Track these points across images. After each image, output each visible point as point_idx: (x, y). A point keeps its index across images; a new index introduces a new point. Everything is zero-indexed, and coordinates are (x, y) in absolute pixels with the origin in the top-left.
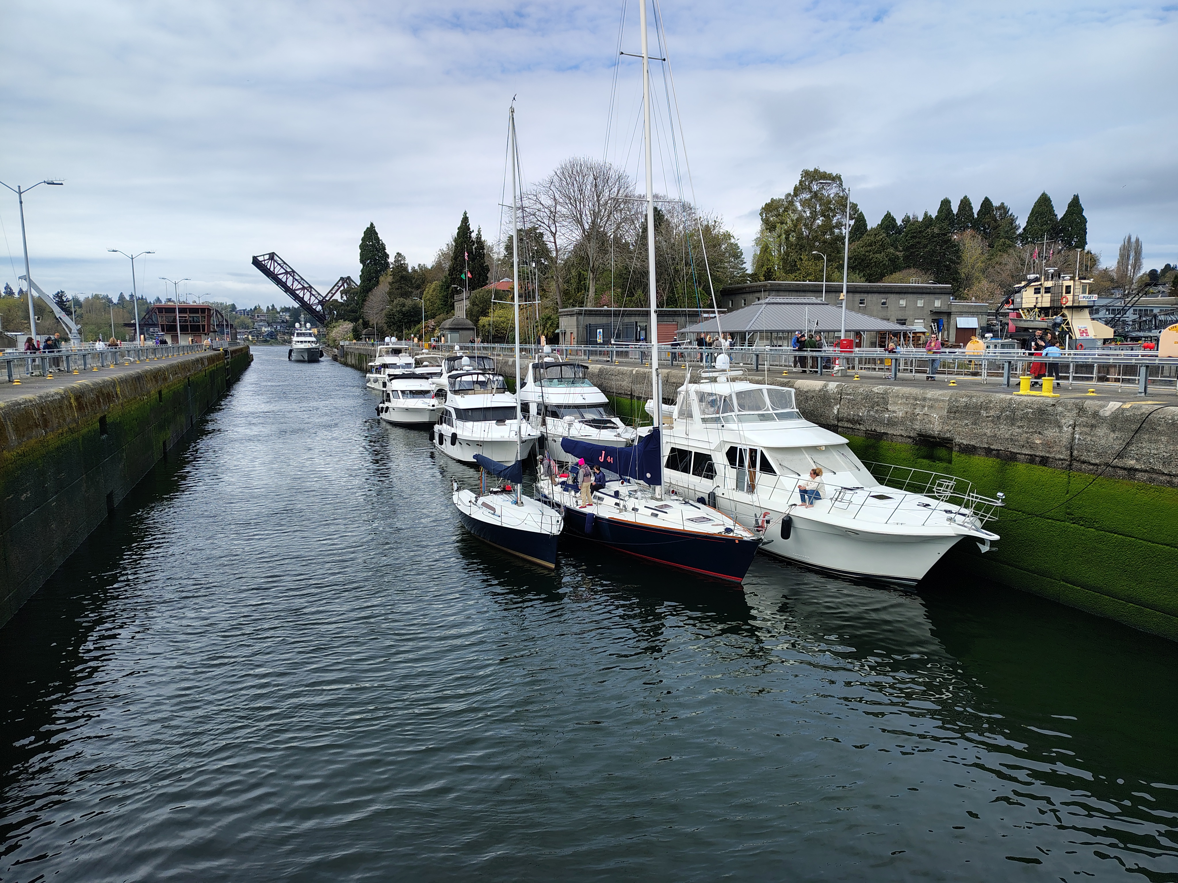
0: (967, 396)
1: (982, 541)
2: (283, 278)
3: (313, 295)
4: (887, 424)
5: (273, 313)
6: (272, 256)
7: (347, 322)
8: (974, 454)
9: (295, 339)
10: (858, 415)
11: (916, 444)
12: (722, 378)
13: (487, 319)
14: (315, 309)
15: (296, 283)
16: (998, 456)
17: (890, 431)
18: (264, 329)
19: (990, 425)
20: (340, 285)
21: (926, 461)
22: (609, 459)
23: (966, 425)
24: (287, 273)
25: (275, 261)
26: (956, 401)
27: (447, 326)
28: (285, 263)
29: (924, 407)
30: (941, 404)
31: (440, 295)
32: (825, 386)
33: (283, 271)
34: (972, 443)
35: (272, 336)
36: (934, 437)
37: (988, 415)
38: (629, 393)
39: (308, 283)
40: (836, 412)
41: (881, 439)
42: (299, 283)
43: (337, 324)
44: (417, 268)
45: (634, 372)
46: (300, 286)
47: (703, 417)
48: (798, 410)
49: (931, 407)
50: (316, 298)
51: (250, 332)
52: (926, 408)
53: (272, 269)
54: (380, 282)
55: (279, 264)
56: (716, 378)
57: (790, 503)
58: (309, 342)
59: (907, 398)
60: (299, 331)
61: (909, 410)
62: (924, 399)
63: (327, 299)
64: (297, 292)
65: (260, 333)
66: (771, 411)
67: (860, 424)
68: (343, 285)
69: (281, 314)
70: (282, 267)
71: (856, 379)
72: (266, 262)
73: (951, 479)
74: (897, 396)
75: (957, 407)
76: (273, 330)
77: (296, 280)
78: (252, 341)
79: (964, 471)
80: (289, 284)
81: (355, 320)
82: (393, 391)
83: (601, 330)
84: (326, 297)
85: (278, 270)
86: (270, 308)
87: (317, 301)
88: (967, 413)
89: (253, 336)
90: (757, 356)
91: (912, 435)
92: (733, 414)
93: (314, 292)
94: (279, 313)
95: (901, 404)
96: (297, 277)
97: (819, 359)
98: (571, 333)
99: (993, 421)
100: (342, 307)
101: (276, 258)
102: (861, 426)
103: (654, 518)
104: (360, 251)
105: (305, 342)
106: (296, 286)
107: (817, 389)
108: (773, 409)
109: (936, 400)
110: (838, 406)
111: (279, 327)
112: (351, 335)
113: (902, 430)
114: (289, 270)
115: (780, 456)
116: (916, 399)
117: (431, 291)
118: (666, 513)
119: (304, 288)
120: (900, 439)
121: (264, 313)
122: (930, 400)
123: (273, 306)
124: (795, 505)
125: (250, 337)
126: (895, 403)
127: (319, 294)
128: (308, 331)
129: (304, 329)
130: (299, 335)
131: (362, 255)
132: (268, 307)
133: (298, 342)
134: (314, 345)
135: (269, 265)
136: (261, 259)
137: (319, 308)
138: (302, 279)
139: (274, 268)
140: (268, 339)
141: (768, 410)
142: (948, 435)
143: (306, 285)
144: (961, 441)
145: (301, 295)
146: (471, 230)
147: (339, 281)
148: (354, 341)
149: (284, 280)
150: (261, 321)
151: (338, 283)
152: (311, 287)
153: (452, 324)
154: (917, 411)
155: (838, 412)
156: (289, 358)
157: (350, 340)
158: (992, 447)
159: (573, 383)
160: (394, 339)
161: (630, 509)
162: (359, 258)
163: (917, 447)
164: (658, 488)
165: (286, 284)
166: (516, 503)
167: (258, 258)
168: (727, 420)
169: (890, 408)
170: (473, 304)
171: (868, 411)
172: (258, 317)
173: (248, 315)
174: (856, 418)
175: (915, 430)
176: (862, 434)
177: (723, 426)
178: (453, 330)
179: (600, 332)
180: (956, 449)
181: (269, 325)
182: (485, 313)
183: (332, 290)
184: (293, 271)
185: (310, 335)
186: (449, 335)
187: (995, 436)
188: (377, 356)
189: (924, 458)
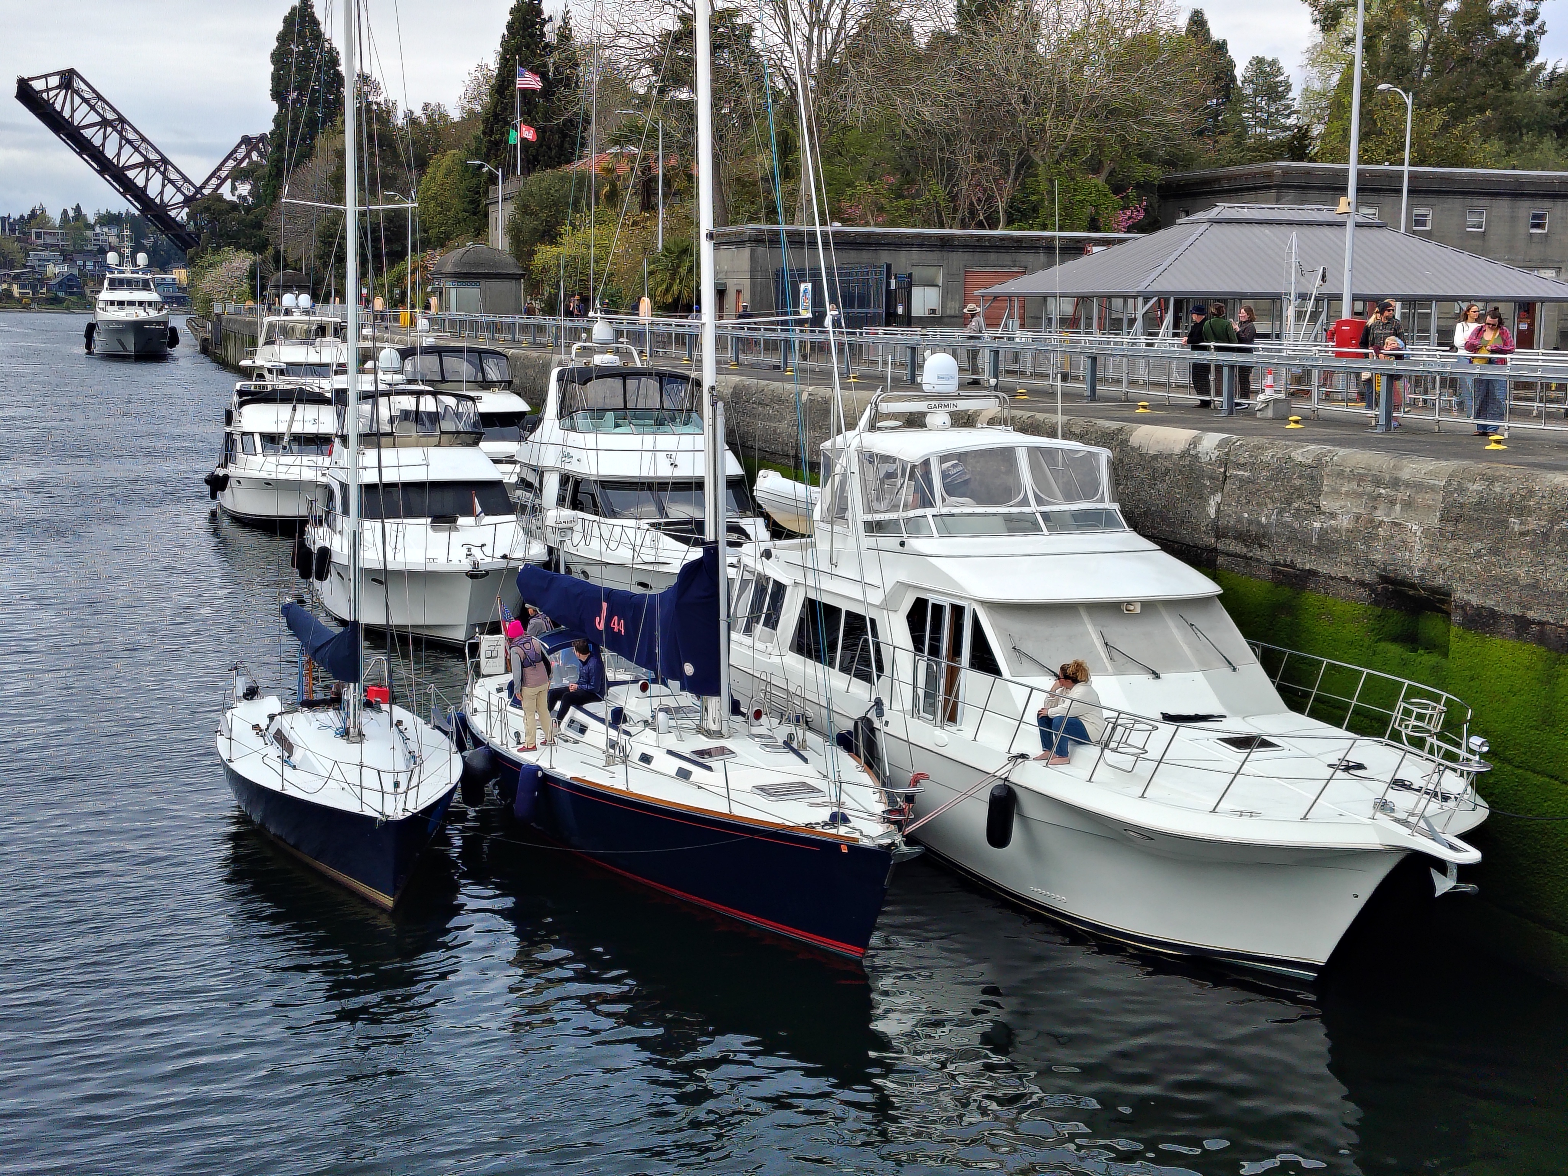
0: (1484, 477)
1: (1441, 865)
2: (95, 136)
3: (171, 182)
4: (1318, 549)
5: (78, 229)
6: (68, 79)
7: (243, 254)
8: (1492, 633)
9: (106, 295)
10: (1259, 523)
11: (1376, 603)
12: (939, 418)
13: (554, 250)
14: (173, 220)
15: (127, 150)
16: (1541, 639)
17: (1324, 569)
18: (52, 269)
19: (1528, 555)
20: (239, 157)
21: (1394, 650)
22: (618, 625)
23: (1478, 554)
24: (105, 123)
25: (77, 92)
26: (1461, 490)
27: (449, 268)
28: (100, 97)
29: (1393, 503)
30: (1427, 498)
31: (463, 186)
32: (1195, 442)
33: (94, 118)
34: (1490, 603)
35: (71, 287)
36: (1413, 586)
37: (1524, 528)
38: (792, 453)
39: (157, 151)
40: (1212, 512)
41: (1304, 588)
42: (136, 149)
43: (217, 258)
44: (418, 112)
45: (805, 397)
46: (137, 159)
47: (869, 517)
48: (1116, 506)
49: (1408, 505)
50: (179, 189)
51: (16, 277)
52: (1398, 507)
53: (66, 114)
54: (318, 151)
55: (85, 100)
56: (924, 415)
57: (1015, 751)
58: (141, 303)
59: (1360, 479)
60: (117, 275)
61: (1362, 511)
62: (1395, 483)
63: (206, 192)
64: (131, 174)
65: (43, 281)
66: (1033, 507)
67: (1261, 546)
68: (248, 155)
69: (98, 229)
70: (93, 108)
71: (1293, 426)
72: (52, 94)
73: (1437, 699)
74: (1340, 474)
75: (1462, 506)
76: (76, 272)
77: (129, 142)
78: (19, 301)
79: (1472, 679)
80: (110, 152)
81: (259, 247)
82: (244, 434)
83: (810, 285)
84: (203, 187)
85: (83, 116)
86: (71, 214)
87: (179, 198)
88: (1481, 524)
89: (22, 287)
90: (1094, 359)
91: (1368, 577)
92: (929, 512)
93: (173, 176)
94: (91, 227)
95: (1347, 494)
96: (131, 136)
97: (1226, 371)
98: (739, 292)
99: (1532, 546)
100: (235, 215)
101: (78, 84)
102: (1264, 553)
103: (681, 784)
104: (271, 68)
105: (131, 303)
106: (129, 157)
107: (1177, 450)
108: (1039, 501)
109: (1419, 487)
110: (1218, 498)
111: (90, 265)
112: (246, 287)
113: (1347, 564)
114: (110, 116)
115: (1017, 626)
116: (1378, 482)
117: (440, 175)
118: (709, 768)
119: (147, 164)
120: (1343, 589)
121: (54, 228)
122: (1407, 485)
123: (78, 209)
124: (1023, 756)
125: (16, 290)
126: (1335, 492)
127: (186, 180)
128: (140, 275)
129: (129, 268)
130: (115, 284)
131: (277, 79)
132: (65, 212)
133: (112, 303)
134: (153, 314)
135: (60, 101)
136: (38, 85)
137: (181, 215)
138: (143, 139)
139: (73, 111)
140: (61, 294)
141: (1025, 502)
142: (1440, 581)
143: (153, 156)
144: (1466, 597)
145: (140, 182)
146: (546, 16)
147: (239, 146)
148: (250, 304)
149: (97, 141)
150: (46, 247)
151: (235, 151)
152: (165, 161)
153: (460, 263)
154: (1380, 515)
155: (1218, 511)
156: (88, 346)
157: (241, 298)
158: (1531, 614)
159: (660, 423)
160: (305, 300)
161: (635, 757)
162: (270, 86)
163: (1378, 611)
164: (713, 702)
165: (102, 153)
166: (345, 733)
167: (32, 83)
168: (915, 527)
169: (1325, 504)
170: (524, 209)
171: (1280, 512)
172: (38, 236)
173: (12, 230)
174: (1254, 529)
175: (1373, 563)
176: (1265, 572)
177: (902, 544)
178: (464, 277)
179: (805, 291)
180: (1456, 617)
181: (67, 257)
182: (550, 235)
183: (219, 169)
184: (122, 120)
185: (145, 286)
186: (453, 293)
187: (1535, 586)
188: (261, 340)
189: (1395, 639)
